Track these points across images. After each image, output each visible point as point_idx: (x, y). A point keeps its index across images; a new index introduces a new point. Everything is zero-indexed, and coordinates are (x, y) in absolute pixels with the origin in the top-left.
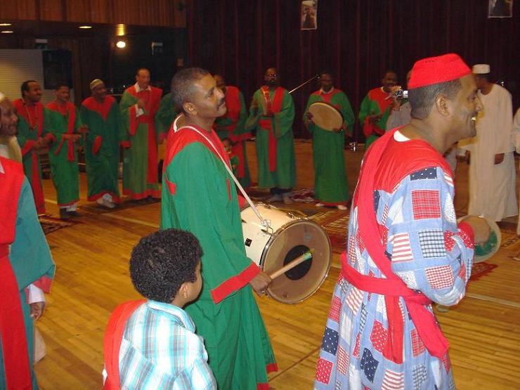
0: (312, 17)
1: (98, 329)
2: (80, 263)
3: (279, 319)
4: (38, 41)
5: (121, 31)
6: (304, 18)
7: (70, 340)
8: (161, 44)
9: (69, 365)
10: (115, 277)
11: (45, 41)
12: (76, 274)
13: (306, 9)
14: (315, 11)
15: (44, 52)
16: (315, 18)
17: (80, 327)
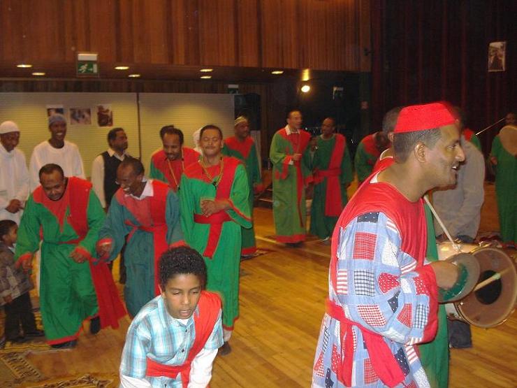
0: (500, 58)
1: (300, 349)
2: (277, 289)
3: (477, 355)
4: (231, 86)
5: (306, 76)
6: (491, 60)
7: (274, 357)
8: (341, 89)
9: (277, 378)
10: (309, 303)
11: (236, 86)
12: (274, 298)
13: (494, 51)
14: (503, 53)
15: (235, 96)
16: (503, 60)
17: (283, 347)
